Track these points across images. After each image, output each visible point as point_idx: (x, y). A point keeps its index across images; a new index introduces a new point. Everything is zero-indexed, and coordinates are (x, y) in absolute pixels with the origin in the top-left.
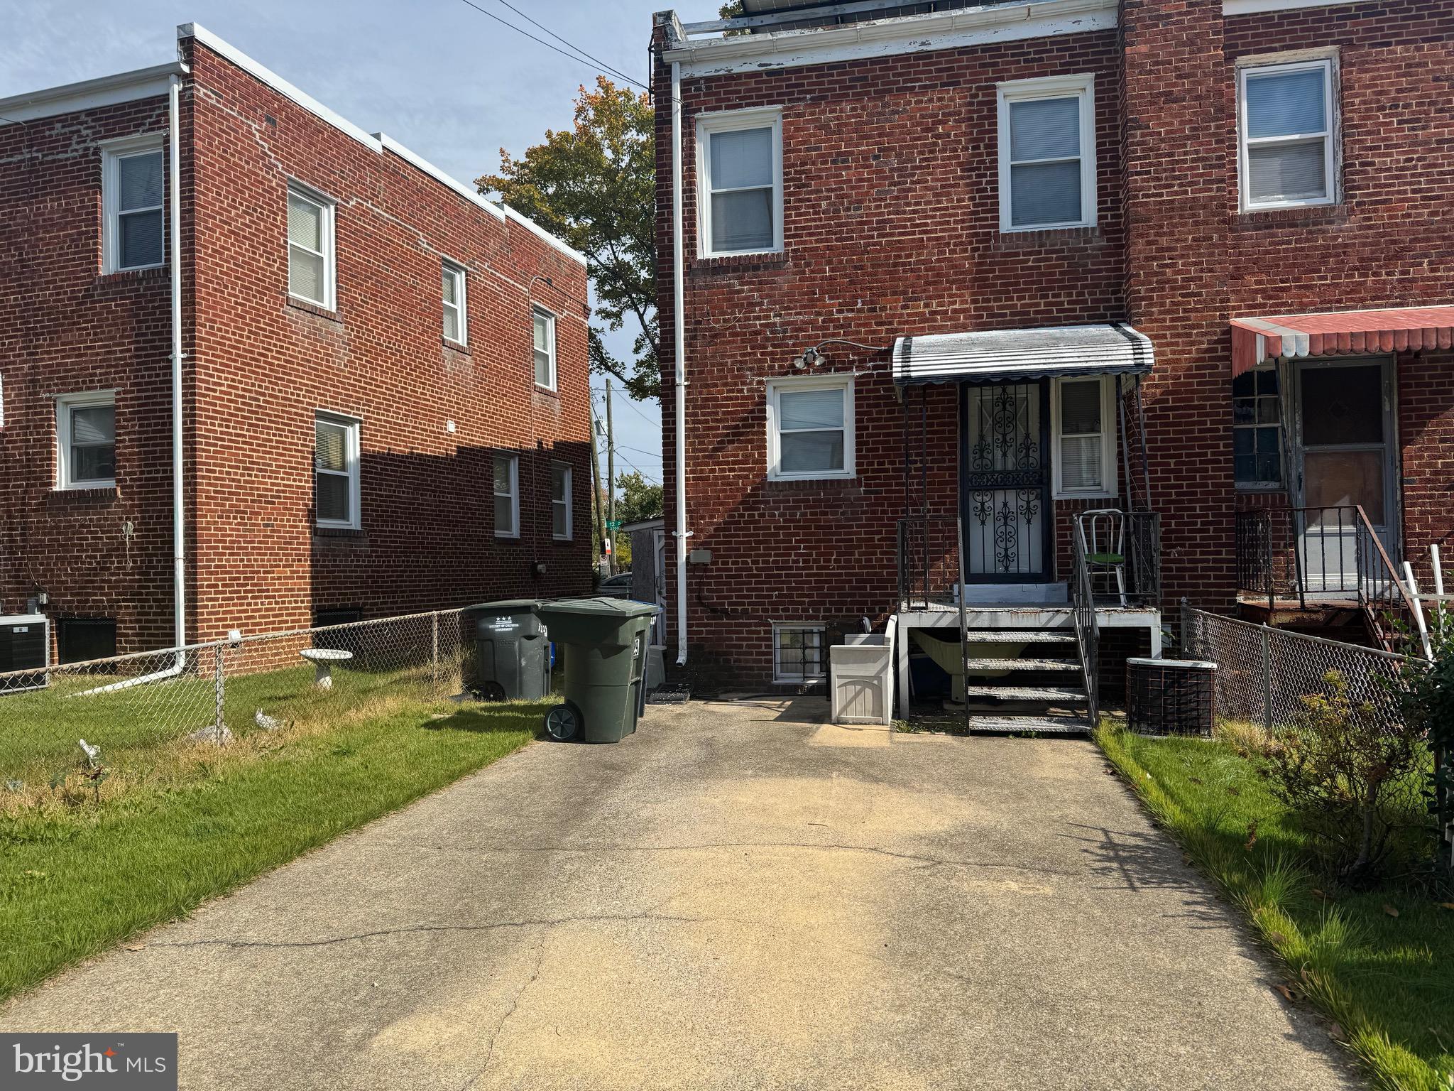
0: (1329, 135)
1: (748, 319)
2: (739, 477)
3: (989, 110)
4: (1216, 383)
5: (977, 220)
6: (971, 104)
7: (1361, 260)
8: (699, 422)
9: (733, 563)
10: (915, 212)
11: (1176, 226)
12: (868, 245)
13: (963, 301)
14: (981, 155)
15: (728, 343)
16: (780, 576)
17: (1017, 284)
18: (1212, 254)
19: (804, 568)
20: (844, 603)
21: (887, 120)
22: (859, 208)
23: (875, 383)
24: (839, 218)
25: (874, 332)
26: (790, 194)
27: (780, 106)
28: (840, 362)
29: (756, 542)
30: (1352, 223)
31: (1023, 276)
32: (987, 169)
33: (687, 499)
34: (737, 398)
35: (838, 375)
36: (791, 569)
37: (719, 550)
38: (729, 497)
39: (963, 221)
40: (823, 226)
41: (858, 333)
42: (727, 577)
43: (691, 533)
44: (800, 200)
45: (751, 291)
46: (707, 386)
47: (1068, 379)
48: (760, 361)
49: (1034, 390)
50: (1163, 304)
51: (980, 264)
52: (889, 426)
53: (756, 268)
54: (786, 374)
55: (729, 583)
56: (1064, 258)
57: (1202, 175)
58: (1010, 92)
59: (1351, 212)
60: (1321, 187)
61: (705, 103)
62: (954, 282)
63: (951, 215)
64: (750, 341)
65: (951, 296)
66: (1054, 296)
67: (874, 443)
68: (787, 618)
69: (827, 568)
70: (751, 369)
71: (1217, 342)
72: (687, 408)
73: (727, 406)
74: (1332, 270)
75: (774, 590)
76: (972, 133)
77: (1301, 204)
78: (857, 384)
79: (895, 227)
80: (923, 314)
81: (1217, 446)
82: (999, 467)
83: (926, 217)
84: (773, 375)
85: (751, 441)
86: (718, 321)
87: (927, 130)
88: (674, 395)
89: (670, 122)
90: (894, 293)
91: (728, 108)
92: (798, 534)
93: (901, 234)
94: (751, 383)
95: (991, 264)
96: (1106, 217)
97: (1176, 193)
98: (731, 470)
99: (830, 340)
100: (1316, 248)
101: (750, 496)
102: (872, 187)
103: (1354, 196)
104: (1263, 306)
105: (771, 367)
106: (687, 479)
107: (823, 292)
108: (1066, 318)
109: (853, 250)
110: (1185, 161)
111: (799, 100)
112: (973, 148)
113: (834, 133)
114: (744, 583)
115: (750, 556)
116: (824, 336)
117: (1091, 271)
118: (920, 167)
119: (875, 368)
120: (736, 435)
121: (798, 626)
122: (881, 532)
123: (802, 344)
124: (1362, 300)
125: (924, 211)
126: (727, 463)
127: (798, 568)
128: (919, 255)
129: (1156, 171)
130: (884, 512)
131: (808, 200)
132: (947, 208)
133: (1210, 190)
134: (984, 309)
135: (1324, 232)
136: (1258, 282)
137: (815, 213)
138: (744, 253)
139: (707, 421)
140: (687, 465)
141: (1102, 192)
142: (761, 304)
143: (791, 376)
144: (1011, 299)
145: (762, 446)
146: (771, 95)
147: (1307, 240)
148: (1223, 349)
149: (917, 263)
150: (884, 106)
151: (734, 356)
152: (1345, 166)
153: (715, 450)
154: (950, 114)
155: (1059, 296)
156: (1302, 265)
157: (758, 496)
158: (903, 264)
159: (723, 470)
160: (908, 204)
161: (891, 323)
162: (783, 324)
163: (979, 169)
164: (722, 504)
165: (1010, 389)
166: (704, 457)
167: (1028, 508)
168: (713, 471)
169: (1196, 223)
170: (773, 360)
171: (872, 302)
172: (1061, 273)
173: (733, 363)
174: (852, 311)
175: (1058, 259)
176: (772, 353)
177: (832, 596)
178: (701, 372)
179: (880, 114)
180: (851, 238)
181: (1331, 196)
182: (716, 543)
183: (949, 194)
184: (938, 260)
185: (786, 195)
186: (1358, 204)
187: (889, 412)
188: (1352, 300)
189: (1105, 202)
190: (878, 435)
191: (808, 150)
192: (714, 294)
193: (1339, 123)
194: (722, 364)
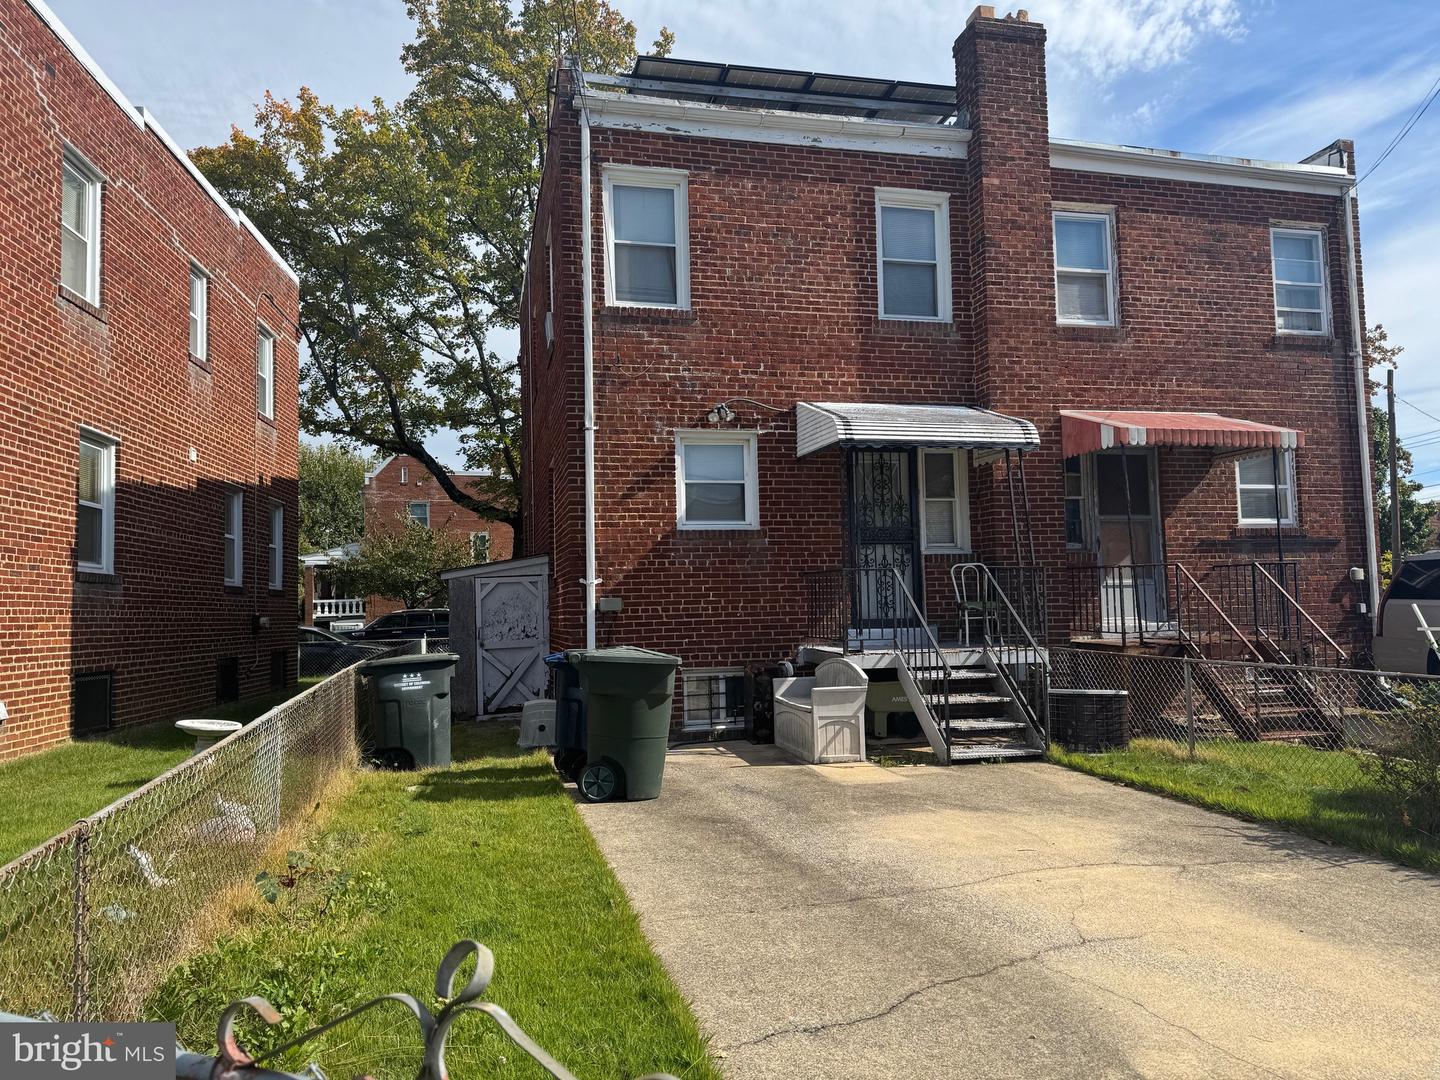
0: (1110, 273)
1: (657, 370)
2: (650, 524)
3: (869, 210)
4: (1051, 461)
5: (860, 305)
6: (855, 202)
7: (1135, 372)
8: (608, 468)
9: (643, 611)
10: (809, 290)
11: (1021, 330)
12: (768, 315)
13: (849, 375)
14: (862, 248)
15: (638, 391)
16: (690, 623)
17: (893, 365)
18: (1047, 357)
19: (713, 616)
20: (751, 649)
21: (784, 203)
22: (761, 280)
23: (777, 441)
24: (743, 286)
25: (775, 395)
26: (697, 257)
27: (686, 172)
28: (746, 420)
29: (666, 590)
30: (1130, 342)
31: (898, 359)
32: (867, 261)
33: (596, 545)
34: (647, 446)
35: (743, 431)
36: (701, 616)
37: (628, 597)
38: (638, 544)
39: (849, 304)
40: (728, 292)
41: (761, 394)
42: (637, 625)
43: (600, 581)
44: (707, 264)
45: (660, 343)
46: (617, 432)
47: (933, 451)
48: (670, 412)
49: (904, 456)
50: (1013, 394)
51: (863, 344)
52: (789, 483)
53: (665, 322)
54: (695, 426)
55: (639, 632)
56: (930, 347)
57: (1038, 292)
58: (886, 196)
59: (1128, 335)
60: (1104, 312)
61: (612, 154)
62: (842, 357)
63: (839, 298)
64: (659, 392)
65: (840, 369)
66: (922, 378)
67: (777, 497)
68: (698, 665)
69: (735, 615)
70: (661, 419)
71: (1051, 428)
72: (596, 452)
73: (637, 453)
74: (1117, 378)
75: (684, 637)
76: (855, 228)
77: (1093, 323)
78: (759, 441)
79: (792, 302)
80: (817, 383)
81: (1053, 513)
82: (879, 524)
83: (819, 297)
84: (682, 426)
85: (662, 490)
86: (628, 369)
87: (819, 218)
88: (583, 438)
89: (579, 166)
90: (792, 362)
91: (635, 163)
92: (707, 582)
93: (797, 309)
94: (661, 433)
95: (872, 345)
96: (959, 316)
97: (1020, 304)
98: (641, 517)
99: (736, 398)
100: (1106, 360)
101: (660, 543)
102: (772, 262)
103: (1129, 323)
104: (1072, 401)
105: (681, 419)
106: (596, 525)
107: (729, 353)
108: (932, 398)
109: (756, 317)
110: (1026, 278)
111: (704, 169)
112: (857, 241)
113: (737, 206)
114: (654, 631)
115: (660, 604)
116: (731, 393)
117: (950, 361)
118: (813, 251)
119: (777, 427)
120: (646, 482)
121: (705, 672)
122: (783, 581)
123: (710, 400)
124: (1137, 404)
125: (816, 291)
126: (637, 510)
127: (707, 616)
128: (813, 329)
129: (1006, 284)
130: (787, 562)
131: (715, 265)
132: (836, 291)
133: (1044, 304)
134: (868, 384)
135: (1111, 348)
136: (1069, 383)
137: (721, 278)
138: (653, 306)
139: (617, 468)
140: (596, 511)
141: (956, 294)
142: (671, 357)
143: (699, 429)
144: (889, 377)
145: (672, 496)
146: (678, 160)
147: (1101, 353)
148: (1056, 434)
149: (811, 336)
150: (781, 190)
151: (643, 405)
152: (1122, 299)
153: (625, 496)
154: (837, 207)
155: (925, 379)
156: (1097, 372)
157: (667, 544)
158: (800, 336)
159: (633, 517)
160: (803, 283)
161: (790, 388)
162: (691, 379)
163: (861, 260)
164: (632, 551)
165: (886, 456)
166: (614, 503)
167: (903, 562)
168: (624, 517)
169: (1035, 330)
170: (682, 412)
171: (773, 367)
172: (927, 360)
173: (643, 412)
174: (756, 373)
175: (924, 347)
176: (681, 405)
177: (740, 642)
178: (610, 418)
179: (777, 196)
180: (754, 306)
181: (1112, 321)
182: (626, 591)
183: (837, 279)
184: (829, 337)
185: (692, 256)
186: (1133, 329)
187: (790, 469)
188: (1130, 403)
189: (960, 303)
190: (780, 490)
191: (713, 217)
192: (623, 342)
193: (1116, 265)
194: (631, 412)
